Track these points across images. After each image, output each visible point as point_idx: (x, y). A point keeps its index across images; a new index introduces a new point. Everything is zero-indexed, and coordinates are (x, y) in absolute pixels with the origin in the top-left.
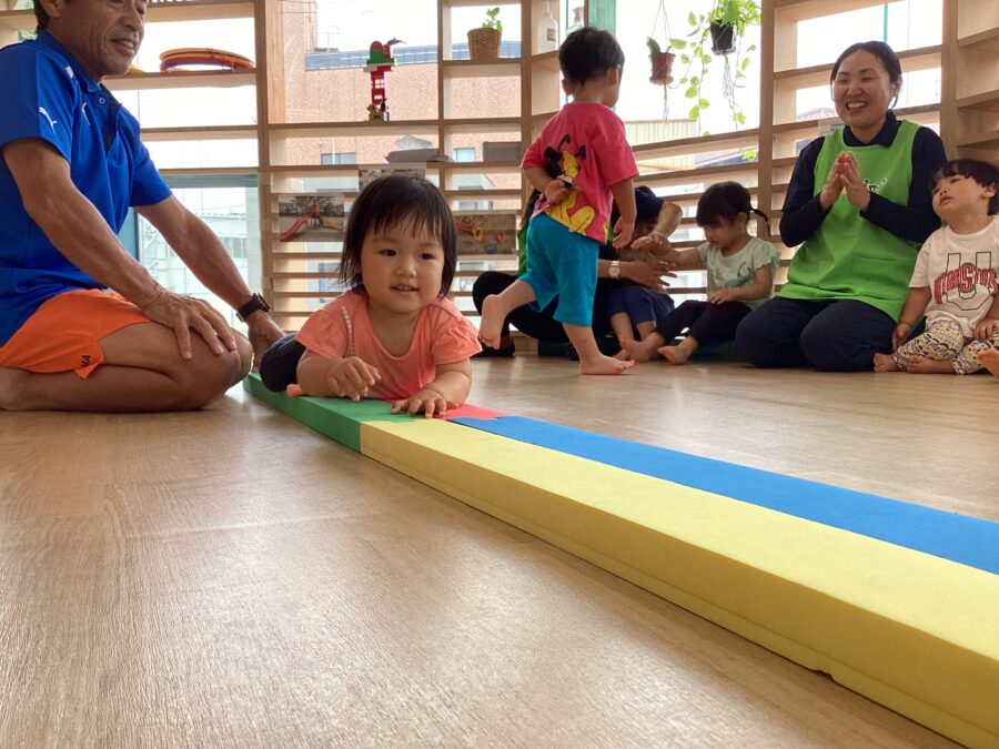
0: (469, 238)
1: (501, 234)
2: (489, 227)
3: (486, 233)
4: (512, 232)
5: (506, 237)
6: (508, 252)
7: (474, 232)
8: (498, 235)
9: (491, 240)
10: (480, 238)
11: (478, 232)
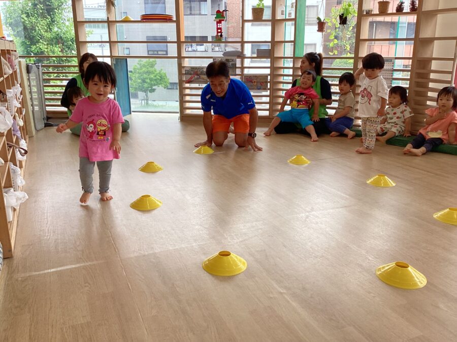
0: (252, 84)
1: (263, 83)
2: (258, 80)
6: (265, 89)
11: (255, 82)
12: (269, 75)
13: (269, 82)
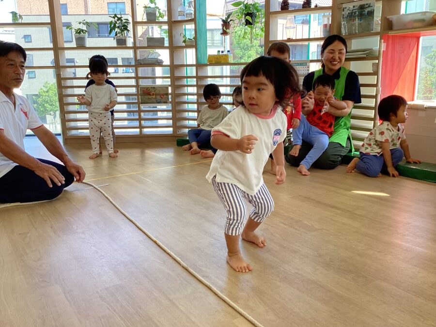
0: (150, 97)
1: (163, 95)
2: (157, 92)
3: (156, 95)
4: (167, 94)
5: (165, 96)
6: (166, 102)
7: (151, 94)
8: (161, 95)
9: (158, 97)
10: (154, 97)
11: (153, 94)
12: (170, 86)
13: (170, 94)
